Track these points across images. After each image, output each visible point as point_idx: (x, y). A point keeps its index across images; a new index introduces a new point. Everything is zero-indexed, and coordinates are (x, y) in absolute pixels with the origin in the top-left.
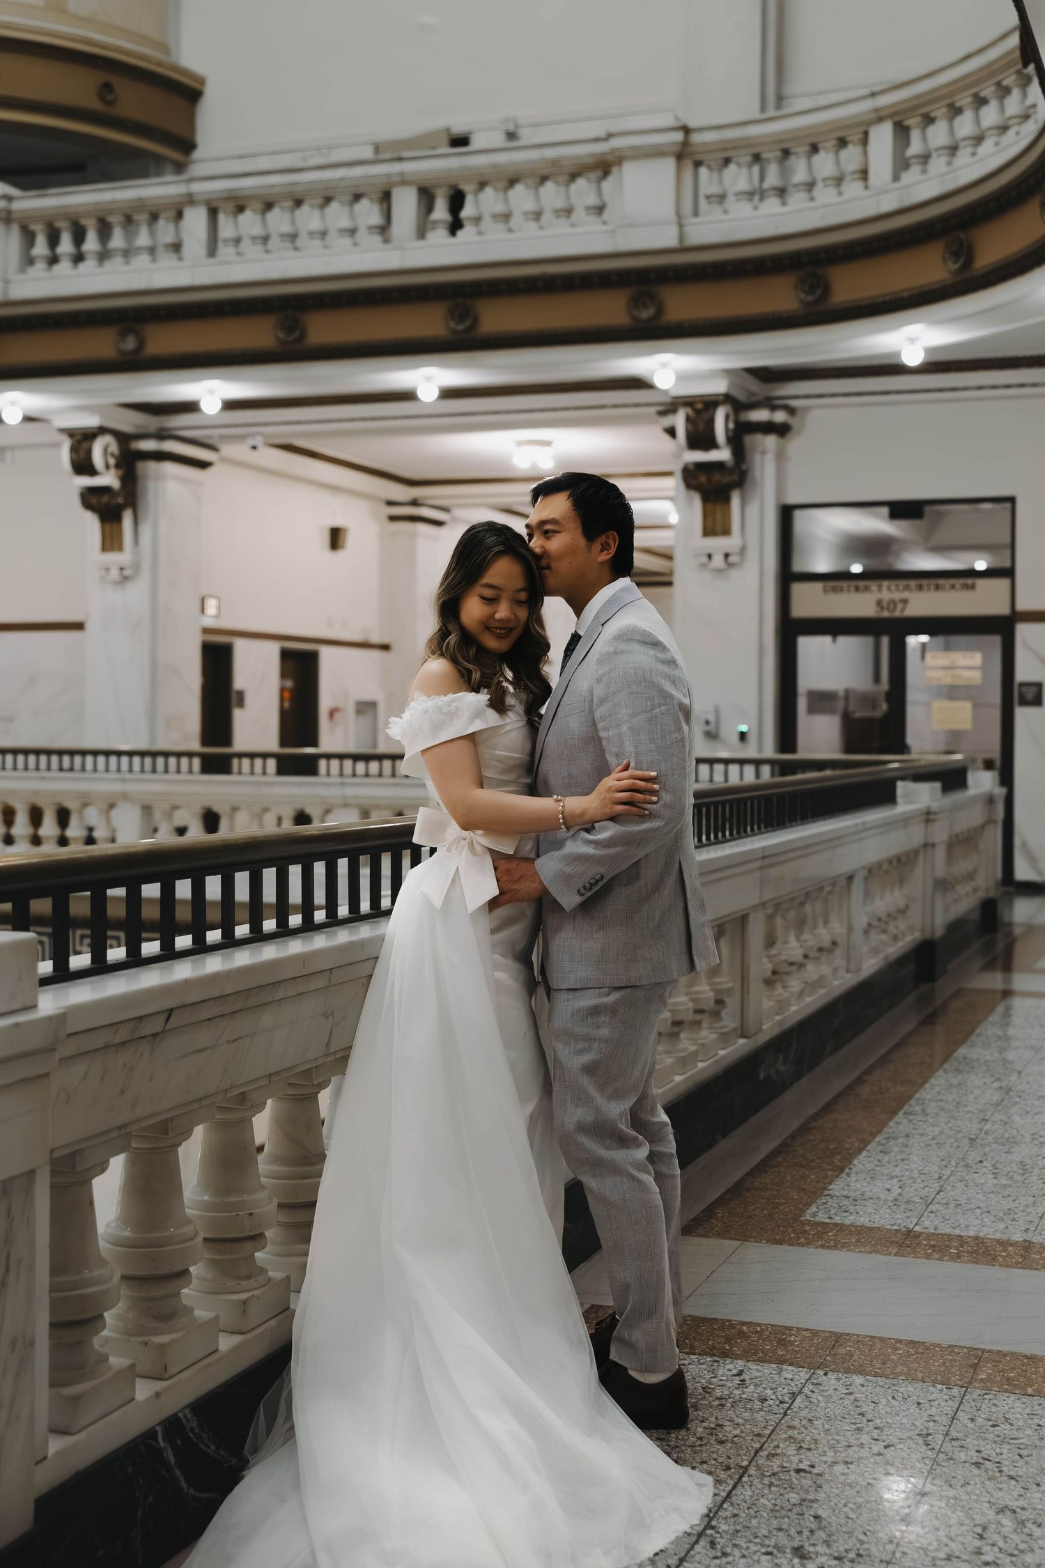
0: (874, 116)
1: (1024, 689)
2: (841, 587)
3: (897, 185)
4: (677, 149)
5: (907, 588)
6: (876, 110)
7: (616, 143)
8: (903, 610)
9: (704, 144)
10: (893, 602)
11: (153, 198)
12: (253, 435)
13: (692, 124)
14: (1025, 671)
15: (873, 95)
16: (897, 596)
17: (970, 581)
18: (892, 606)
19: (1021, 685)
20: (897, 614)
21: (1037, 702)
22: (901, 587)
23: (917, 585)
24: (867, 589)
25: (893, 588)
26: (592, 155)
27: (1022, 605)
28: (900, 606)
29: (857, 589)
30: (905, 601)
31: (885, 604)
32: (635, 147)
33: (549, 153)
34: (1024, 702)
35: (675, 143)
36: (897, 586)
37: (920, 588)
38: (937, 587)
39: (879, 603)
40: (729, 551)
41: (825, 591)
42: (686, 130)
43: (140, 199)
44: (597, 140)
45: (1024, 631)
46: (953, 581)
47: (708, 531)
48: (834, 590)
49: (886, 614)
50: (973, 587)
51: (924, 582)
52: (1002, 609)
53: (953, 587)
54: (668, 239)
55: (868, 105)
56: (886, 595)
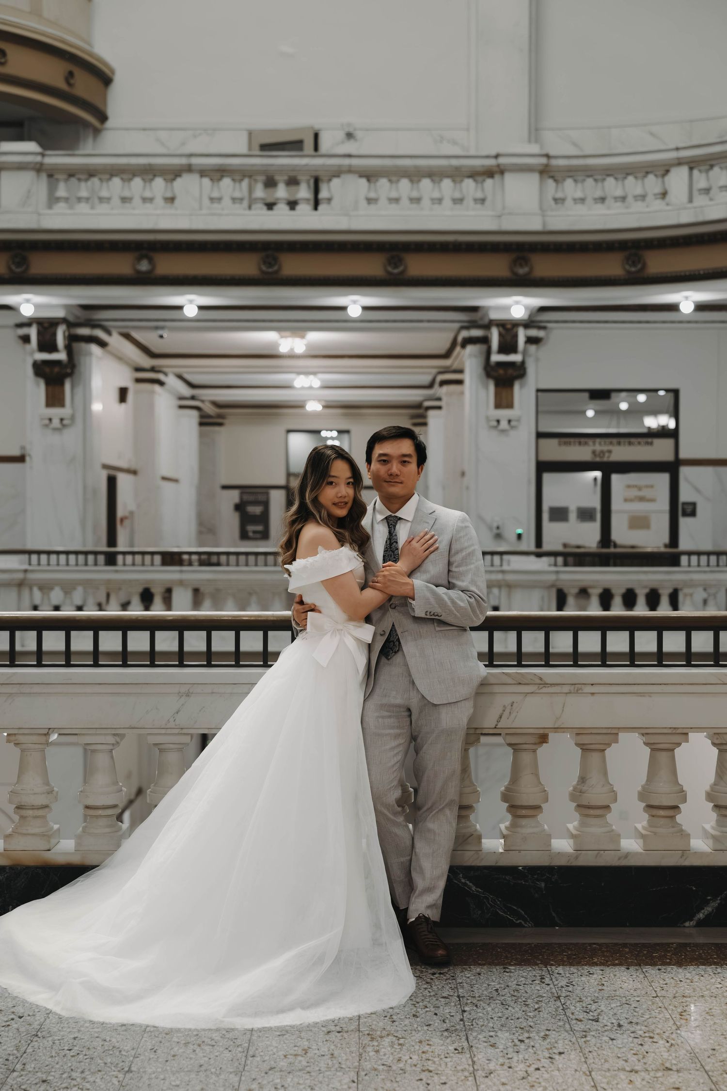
0: (676, 162)
1: (686, 507)
2: (570, 442)
3: (690, 205)
4: (541, 168)
5: (611, 443)
6: (678, 159)
7: (502, 160)
8: (609, 457)
9: (558, 166)
10: (602, 452)
11: (156, 165)
12: (162, 328)
13: (552, 153)
14: (685, 496)
15: (677, 149)
16: (605, 448)
17: (650, 440)
18: (602, 455)
19: (684, 504)
20: (605, 459)
21: (693, 514)
22: (607, 443)
23: (617, 442)
24: (586, 443)
25: (603, 443)
26: (483, 166)
27: (683, 455)
28: (607, 455)
29: (580, 443)
30: (610, 452)
31: (597, 453)
32: (515, 164)
33: (455, 162)
34: (685, 514)
35: (542, 165)
36: (605, 442)
37: (619, 444)
38: (630, 444)
39: (594, 452)
40: (511, 418)
41: (560, 444)
42: (548, 156)
43: (150, 165)
44: (488, 157)
45: (685, 472)
46: (640, 440)
47: (498, 405)
48: (565, 443)
49: (598, 459)
50: (651, 444)
51: (622, 440)
52: (669, 457)
53: (639, 443)
54: (535, 225)
55: (674, 155)
56: (598, 448)
